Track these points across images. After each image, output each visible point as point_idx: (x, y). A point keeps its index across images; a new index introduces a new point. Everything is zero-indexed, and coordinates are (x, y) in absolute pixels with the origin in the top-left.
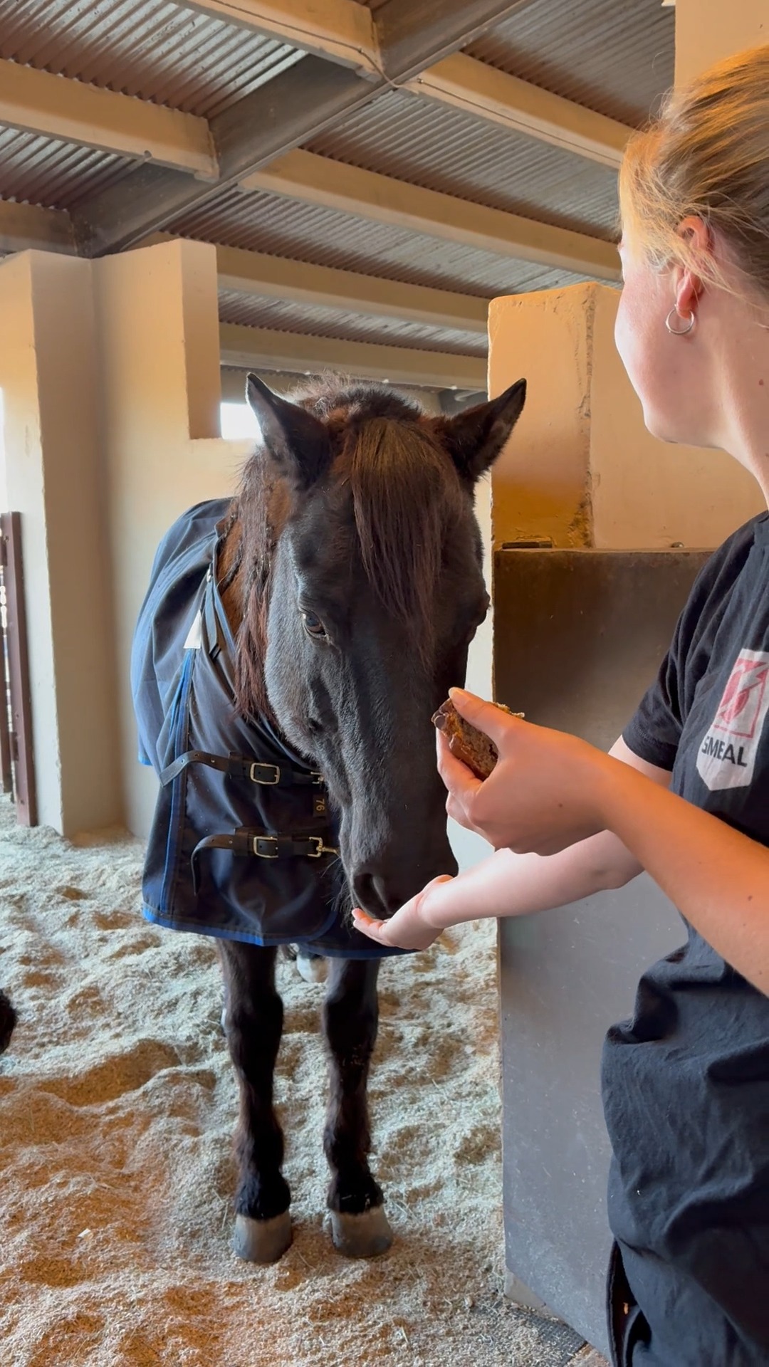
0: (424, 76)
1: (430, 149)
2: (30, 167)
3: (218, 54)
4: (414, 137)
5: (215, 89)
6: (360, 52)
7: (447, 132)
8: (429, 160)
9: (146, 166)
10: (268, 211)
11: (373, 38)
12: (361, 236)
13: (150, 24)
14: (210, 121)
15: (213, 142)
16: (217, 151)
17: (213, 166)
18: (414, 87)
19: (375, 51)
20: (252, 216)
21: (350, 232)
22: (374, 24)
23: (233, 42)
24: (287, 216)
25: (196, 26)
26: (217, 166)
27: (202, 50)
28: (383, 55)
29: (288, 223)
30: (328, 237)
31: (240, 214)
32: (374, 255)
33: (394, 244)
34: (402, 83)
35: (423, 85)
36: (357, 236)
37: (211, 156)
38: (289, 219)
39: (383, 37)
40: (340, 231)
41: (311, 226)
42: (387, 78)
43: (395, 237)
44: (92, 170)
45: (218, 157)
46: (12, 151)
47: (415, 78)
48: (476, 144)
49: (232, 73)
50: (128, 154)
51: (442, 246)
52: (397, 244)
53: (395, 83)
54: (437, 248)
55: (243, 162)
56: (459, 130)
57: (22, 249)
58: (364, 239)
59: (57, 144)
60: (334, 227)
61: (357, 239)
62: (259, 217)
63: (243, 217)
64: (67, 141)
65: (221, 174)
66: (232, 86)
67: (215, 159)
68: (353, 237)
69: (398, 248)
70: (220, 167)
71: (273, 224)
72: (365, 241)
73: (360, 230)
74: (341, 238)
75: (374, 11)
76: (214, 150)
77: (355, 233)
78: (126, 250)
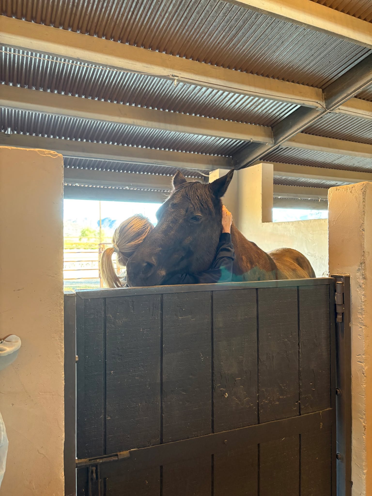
0: (340, 107)
1: (347, 129)
2: (221, 145)
3: (273, 109)
4: (341, 125)
5: (273, 118)
6: (317, 103)
7: (353, 123)
8: (347, 132)
9: (252, 143)
10: (293, 152)
11: (322, 98)
12: (325, 157)
13: (251, 103)
14: (272, 128)
15: (273, 134)
16: (274, 136)
17: (272, 141)
18: (337, 111)
19: (323, 102)
20: (288, 154)
21: (322, 156)
22: (323, 94)
23: (278, 105)
24: (300, 153)
25: (266, 102)
26: (274, 141)
27: (268, 108)
28: (325, 102)
29: (300, 155)
30: (314, 158)
31: (285, 153)
32: (330, 162)
33: (337, 159)
34: (332, 110)
35: (340, 110)
36: (324, 157)
37: (272, 138)
38: (300, 154)
39: (326, 97)
40: (318, 156)
41: (308, 155)
42: (326, 110)
43: (337, 157)
44: (238, 145)
45: (274, 138)
46: (215, 142)
47: (338, 108)
48: (364, 125)
49: (278, 114)
50: (247, 140)
51: (355, 158)
52: (338, 159)
53: (330, 111)
54: (353, 159)
55: (281, 139)
56: (357, 122)
57: (217, 169)
58: (326, 158)
59: (226, 139)
60: (316, 155)
61: (324, 158)
62: (290, 154)
63: (286, 154)
64: (229, 139)
65: (275, 143)
66: (278, 117)
67: (273, 139)
68: (323, 158)
69: (338, 160)
70: (275, 141)
71: (295, 155)
72: (327, 159)
73: (325, 156)
74: (319, 158)
75: (323, 90)
76: (273, 136)
77: (323, 156)
78: (248, 167)
